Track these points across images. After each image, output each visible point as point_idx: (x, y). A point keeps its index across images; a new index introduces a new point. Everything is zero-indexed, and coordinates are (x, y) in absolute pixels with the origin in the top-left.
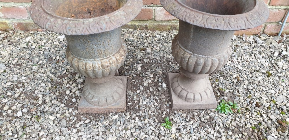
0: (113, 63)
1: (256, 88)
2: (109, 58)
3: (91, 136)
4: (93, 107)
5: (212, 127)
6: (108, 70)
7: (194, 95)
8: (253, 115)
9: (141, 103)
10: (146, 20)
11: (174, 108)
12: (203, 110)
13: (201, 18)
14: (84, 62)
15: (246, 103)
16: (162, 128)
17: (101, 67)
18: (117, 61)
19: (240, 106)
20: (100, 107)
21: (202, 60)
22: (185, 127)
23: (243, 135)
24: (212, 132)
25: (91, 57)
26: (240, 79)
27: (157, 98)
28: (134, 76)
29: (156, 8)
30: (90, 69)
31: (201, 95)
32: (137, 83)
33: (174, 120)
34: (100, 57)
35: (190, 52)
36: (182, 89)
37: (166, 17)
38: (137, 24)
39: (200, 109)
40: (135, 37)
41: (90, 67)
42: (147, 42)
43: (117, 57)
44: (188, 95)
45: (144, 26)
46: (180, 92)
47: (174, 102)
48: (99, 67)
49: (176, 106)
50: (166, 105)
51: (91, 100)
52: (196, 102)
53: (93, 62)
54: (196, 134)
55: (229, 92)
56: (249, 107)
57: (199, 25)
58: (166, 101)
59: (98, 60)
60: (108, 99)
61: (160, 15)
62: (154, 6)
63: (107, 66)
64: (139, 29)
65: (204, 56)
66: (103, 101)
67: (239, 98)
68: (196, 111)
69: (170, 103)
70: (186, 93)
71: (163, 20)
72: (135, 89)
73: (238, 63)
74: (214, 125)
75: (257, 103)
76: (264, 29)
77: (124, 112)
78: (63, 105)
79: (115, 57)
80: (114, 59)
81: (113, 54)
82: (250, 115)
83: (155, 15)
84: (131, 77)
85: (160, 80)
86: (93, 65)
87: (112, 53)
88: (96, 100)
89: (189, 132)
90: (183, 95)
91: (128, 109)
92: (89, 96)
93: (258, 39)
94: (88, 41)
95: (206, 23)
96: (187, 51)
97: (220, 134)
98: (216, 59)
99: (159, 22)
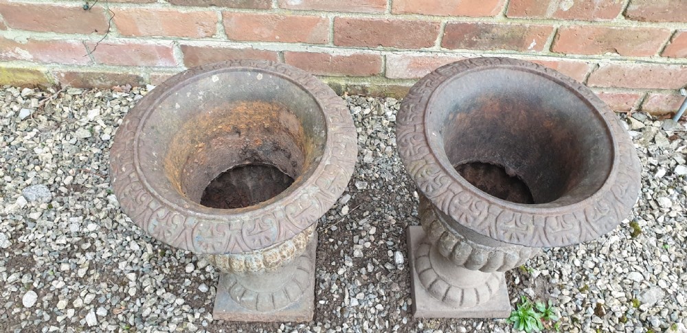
0: (288, 255)
1: (601, 265)
2: (281, 247)
4: (245, 311)
7: (463, 293)
9: (347, 301)
10: (365, 75)
11: (417, 315)
12: (479, 320)
13: (485, 213)
15: (575, 306)
17: (263, 266)
18: (298, 248)
19: (561, 312)
20: (260, 313)
21: (483, 255)
27: (382, 292)
28: (334, 228)
29: (390, 53)
30: (240, 269)
31: (477, 292)
32: (340, 247)
35: (458, 235)
36: (438, 276)
37: (410, 71)
38: (342, 83)
39: (474, 319)
42: (364, 132)
43: (298, 241)
44: (450, 292)
45: (360, 88)
46: (433, 283)
48: (260, 266)
49: (423, 313)
50: (401, 307)
51: (240, 297)
52: (465, 307)
53: (246, 256)
55: (541, 275)
56: (579, 317)
57: (478, 231)
58: (400, 299)
59: (257, 253)
60: (276, 297)
61: (398, 67)
62: (385, 50)
63: (277, 263)
64: (346, 94)
65: (487, 247)
66: (265, 301)
67: (559, 292)
68: (465, 323)
69: (410, 303)
70: (446, 286)
71: (405, 76)
72: (334, 263)
75: (599, 305)
76: (642, 103)
77: (311, 324)
78: (180, 301)
79: (294, 242)
80: (290, 245)
83: (385, 67)
84: (326, 231)
85: (391, 243)
86: (245, 263)
88: (251, 298)
90: (439, 290)
91: (318, 315)
92: (236, 289)
95: (493, 228)
96: (453, 230)
98: (514, 253)
99: (396, 81)
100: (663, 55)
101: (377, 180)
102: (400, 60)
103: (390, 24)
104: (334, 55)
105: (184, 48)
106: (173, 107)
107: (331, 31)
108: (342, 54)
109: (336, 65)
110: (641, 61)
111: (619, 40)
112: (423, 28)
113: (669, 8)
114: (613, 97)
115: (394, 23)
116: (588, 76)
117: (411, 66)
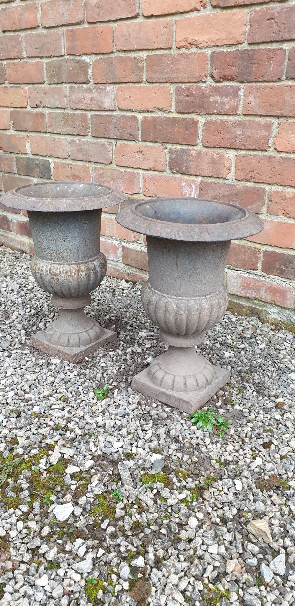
0: (63, 273)
2: (62, 266)
6: (56, 280)
9: (100, 363)
11: (132, 384)
15: (250, 434)
16: (91, 394)
17: (48, 273)
18: (71, 273)
19: (234, 432)
21: (156, 297)
23: (190, 458)
25: (43, 257)
26: (285, 407)
28: (128, 338)
29: (230, 271)
31: (175, 379)
32: (123, 346)
33: (116, 394)
34: (52, 259)
37: (242, 290)
39: (166, 404)
43: (72, 269)
48: (47, 271)
50: (127, 379)
51: (47, 332)
52: (163, 388)
53: (43, 263)
56: (247, 439)
58: (131, 375)
59: (49, 263)
60: (63, 337)
61: (234, 284)
62: (227, 268)
63: (55, 274)
66: (56, 337)
67: (245, 423)
71: (239, 294)
75: (271, 442)
78: (23, 332)
80: (67, 268)
81: (68, 263)
82: (238, 448)
83: (227, 283)
84: (123, 338)
85: (153, 354)
87: (68, 261)
89: (118, 413)
92: (49, 328)
99: (234, 297)
102: (236, 278)
106: (56, 188)
112: (249, 252)
117: (243, 284)
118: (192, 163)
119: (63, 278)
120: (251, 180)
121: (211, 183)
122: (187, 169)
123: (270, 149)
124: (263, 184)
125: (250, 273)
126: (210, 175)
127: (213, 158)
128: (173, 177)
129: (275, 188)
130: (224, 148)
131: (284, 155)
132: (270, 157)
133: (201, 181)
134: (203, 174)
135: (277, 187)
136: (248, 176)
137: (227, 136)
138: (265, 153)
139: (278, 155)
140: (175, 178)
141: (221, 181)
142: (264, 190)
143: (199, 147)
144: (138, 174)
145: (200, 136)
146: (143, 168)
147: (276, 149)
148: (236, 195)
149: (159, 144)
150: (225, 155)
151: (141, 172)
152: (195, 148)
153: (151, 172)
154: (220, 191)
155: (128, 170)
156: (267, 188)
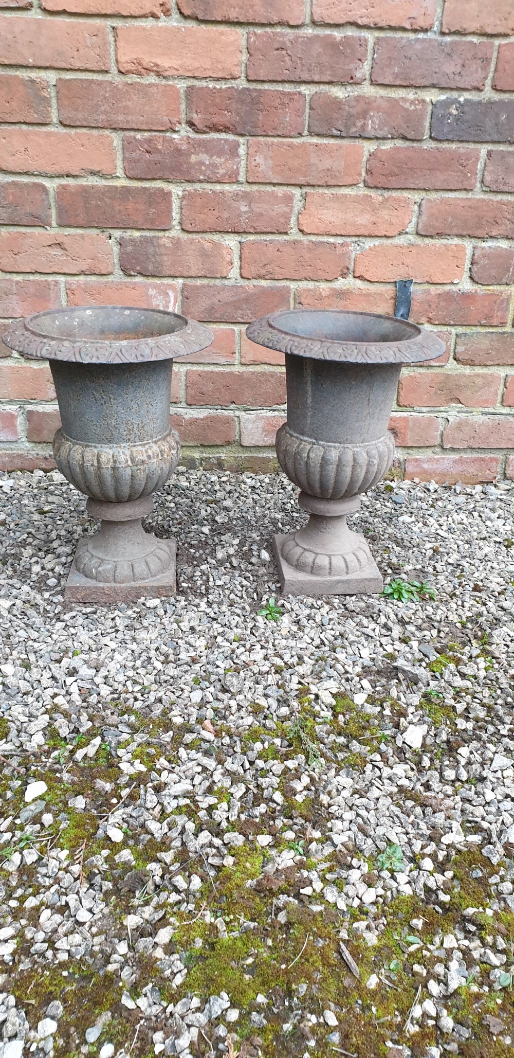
0: (154, 457)
1: (477, 565)
2: (147, 446)
3: (99, 632)
4: (101, 585)
5: (371, 619)
6: (144, 471)
7: (330, 560)
8: (465, 603)
9: (211, 583)
10: (220, 443)
11: (286, 589)
12: (351, 595)
13: (319, 346)
14: (96, 451)
15: (452, 586)
16: (259, 618)
17: (129, 463)
18: (162, 455)
19: (438, 590)
20: (118, 585)
21: (333, 452)
22: (309, 618)
23: (439, 631)
24: (372, 625)
25: (110, 441)
26: (441, 549)
27: (248, 574)
29: (243, 413)
30: (107, 464)
31: (345, 559)
32: (201, 555)
33: (288, 606)
34: (129, 439)
36: (305, 549)
37: (266, 436)
38: (197, 455)
39: (346, 595)
40: (193, 483)
41: (109, 460)
42: (221, 489)
43: (162, 448)
44: (317, 561)
45: (215, 461)
46: (300, 557)
47: (286, 577)
49: (293, 585)
50: (269, 587)
51: (96, 569)
52: (334, 575)
53: (114, 449)
54: (334, 627)
55: (415, 569)
56: (457, 592)
57: (314, 357)
58: (268, 582)
59: (125, 446)
60: (136, 566)
61: (253, 431)
62: (238, 409)
63: (143, 463)
64: (201, 468)
65: (337, 445)
66: (124, 570)
67: (435, 578)
69: (279, 585)
70: (314, 555)
71: (260, 444)
72: (195, 563)
73: (438, 527)
74: (374, 615)
75: (476, 585)
76: (504, 469)
77: (173, 596)
79: (159, 447)
80: (155, 448)
81: (154, 440)
82: (460, 603)
83: (240, 431)
84: (186, 545)
85: (256, 548)
86: (113, 457)
87: (152, 437)
88: (109, 566)
89: (320, 623)
90: (307, 562)
91: (181, 592)
92: (93, 562)
93: (491, 489)
94: (110, 398)
95: (326, 353)
96: (306, 438)
97: (390, 629)
98: (362, 451)
99: (252, 449)
100: (504, 404)
101: (238, 518)
102: (254, 422)
103: (240, 376)
104: (187, 417)
105: (30, 415)
106: (54, 322)
107: (184, 387)
108: (195, 416)
109: (189, 431)
110: (486, 414)
111: (458, 387)
112: (273, 380)
113: (491, 349)
114: (474, 461)
115: (245, 375)
116: (442, 435)
117: (266, 428)
118: (165, 258)
119: (155, 466)
120: (267, 277)
121: (203, 286)
122: (157, 268)
123: (292, 231)
124: (285, 281)
125: (274, 410)
126: (199, 275)
127: (203, 248)
128: (130, 283)
129: (303, 285)
130: (220, 232)
131: (313, 238)
132: (295, 242)
133: (184, 284)
134: (186, 274)
135: (306, 282)
136: (263, 272)
137: (226, 215)
138: (286, 237)
139: (304, 239)
140: (135, 283)
141: (218, 282)
142: (288, 289)
143: (176, 232)
144: (57, 282)
145: (176, 215)
146: (67, 271)
147: (301, 231)
148: (246, 300)
149: (94, 232)
150: (223, 243)
151: (62, 279)
152: (167, 234)
153: (82, 278)
154: (219, 297)
155: (32, 277)
156: (293, 285)
